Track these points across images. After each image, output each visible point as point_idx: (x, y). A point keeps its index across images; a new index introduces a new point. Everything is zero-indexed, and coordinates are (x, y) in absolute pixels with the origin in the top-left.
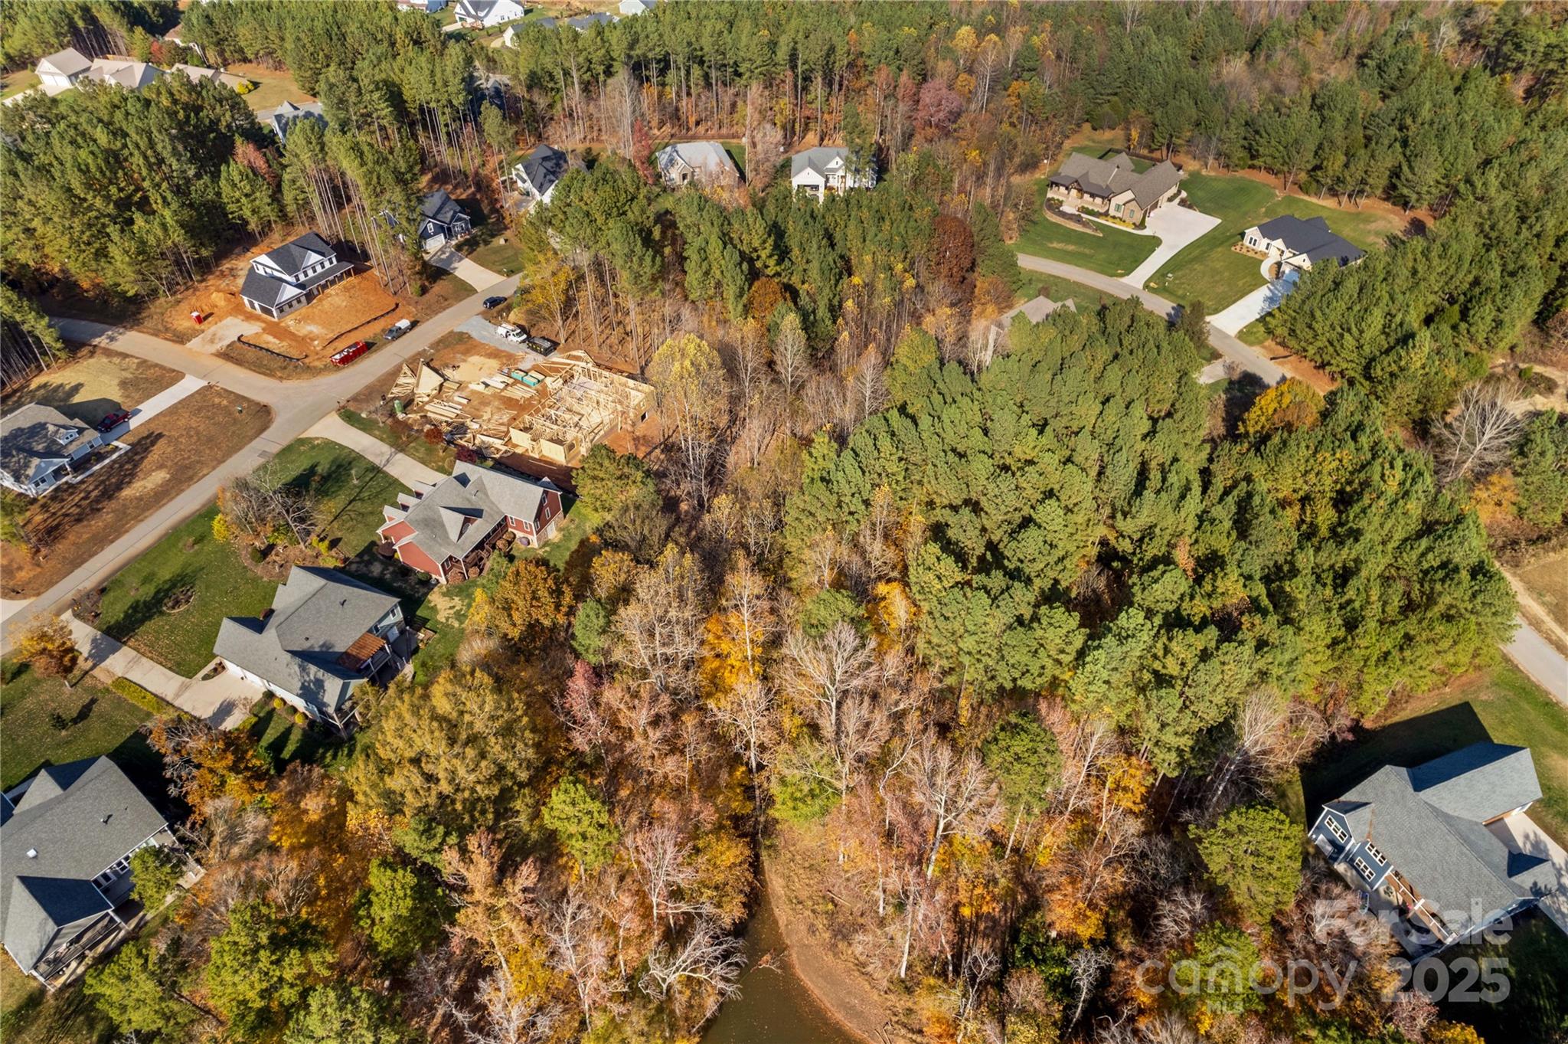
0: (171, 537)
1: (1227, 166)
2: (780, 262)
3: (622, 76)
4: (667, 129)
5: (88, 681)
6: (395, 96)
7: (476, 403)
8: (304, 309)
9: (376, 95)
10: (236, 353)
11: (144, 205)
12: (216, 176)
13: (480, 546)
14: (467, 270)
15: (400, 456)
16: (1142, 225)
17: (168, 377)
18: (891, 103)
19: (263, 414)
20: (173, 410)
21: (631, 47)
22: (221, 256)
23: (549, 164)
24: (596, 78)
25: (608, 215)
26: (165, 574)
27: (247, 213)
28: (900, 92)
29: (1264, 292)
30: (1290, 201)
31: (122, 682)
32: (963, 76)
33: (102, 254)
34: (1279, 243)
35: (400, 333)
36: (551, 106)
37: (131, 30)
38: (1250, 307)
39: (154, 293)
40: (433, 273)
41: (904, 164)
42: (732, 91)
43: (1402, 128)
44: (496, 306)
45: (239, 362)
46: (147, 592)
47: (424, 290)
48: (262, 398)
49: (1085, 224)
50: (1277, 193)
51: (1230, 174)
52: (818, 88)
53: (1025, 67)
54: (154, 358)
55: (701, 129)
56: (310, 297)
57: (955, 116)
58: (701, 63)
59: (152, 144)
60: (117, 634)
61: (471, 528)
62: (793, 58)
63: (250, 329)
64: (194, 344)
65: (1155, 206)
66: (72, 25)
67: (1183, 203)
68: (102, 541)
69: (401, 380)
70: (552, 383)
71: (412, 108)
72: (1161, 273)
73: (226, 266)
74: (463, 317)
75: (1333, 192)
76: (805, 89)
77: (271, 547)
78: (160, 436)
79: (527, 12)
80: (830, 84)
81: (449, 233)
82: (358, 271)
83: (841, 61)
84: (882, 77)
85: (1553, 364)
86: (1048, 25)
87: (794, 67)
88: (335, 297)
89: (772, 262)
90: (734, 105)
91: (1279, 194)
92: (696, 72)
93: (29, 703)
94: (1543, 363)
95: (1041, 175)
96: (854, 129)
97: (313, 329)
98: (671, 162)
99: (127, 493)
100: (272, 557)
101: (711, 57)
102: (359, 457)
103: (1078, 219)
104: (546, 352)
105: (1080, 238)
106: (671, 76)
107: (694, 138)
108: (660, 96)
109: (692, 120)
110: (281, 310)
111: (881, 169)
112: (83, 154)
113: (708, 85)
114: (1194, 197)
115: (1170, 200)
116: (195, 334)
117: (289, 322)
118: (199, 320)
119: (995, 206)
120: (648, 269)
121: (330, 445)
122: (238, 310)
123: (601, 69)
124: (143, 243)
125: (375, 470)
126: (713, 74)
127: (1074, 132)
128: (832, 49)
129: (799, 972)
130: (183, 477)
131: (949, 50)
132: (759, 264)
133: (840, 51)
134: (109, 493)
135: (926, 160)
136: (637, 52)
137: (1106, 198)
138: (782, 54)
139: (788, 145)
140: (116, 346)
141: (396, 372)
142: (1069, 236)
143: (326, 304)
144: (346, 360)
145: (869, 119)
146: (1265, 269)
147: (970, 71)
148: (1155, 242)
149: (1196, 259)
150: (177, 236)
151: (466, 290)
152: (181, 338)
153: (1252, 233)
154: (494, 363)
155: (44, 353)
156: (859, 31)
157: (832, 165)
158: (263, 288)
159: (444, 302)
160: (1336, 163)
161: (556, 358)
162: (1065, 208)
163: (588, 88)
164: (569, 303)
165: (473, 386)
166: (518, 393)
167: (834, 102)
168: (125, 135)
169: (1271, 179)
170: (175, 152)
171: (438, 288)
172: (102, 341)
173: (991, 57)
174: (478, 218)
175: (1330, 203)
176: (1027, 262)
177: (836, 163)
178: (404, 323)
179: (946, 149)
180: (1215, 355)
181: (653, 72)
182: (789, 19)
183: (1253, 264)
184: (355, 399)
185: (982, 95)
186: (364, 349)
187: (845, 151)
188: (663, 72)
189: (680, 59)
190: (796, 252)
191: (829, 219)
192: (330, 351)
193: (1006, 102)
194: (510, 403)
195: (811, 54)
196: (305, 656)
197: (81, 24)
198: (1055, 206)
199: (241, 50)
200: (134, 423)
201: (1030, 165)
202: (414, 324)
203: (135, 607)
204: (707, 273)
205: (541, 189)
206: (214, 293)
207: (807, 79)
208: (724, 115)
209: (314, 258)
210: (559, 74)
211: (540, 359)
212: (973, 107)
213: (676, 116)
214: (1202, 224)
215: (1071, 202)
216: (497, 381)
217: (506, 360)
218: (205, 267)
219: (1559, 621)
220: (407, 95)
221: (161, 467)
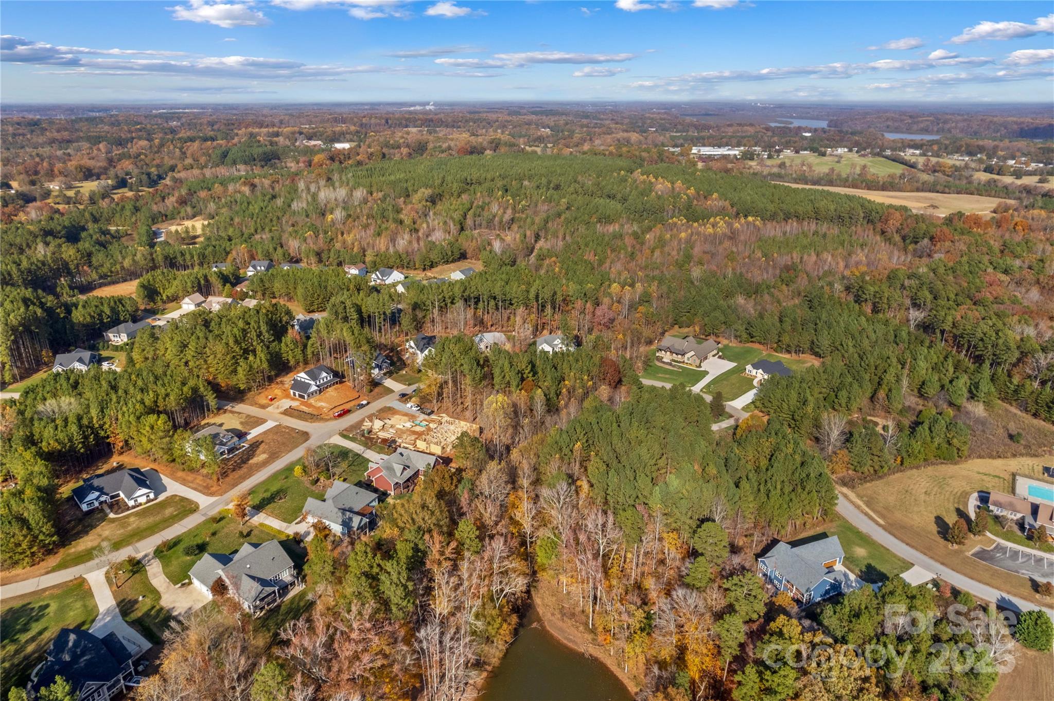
0: (274, 477)
1: (741, 342)
2: (534, 376)
3: (460, 304)
4: (477, 328)
5: (248, 524)
6: (359, 311)
7: (400, 433)
8: (318, 397)
9: (352, 310)
10: (289, 412)
11: (254, 351)
12: (280, 342)
13: (408, 480)
14: (389, 383)
15: (368, 451)
16: (700, 366)
17: (260, 421)
18: (582, 316)
19: (306, 436)
20: (265, 433)
21: (464, 292)
22: (277, 376)
23: (425, 341)
24: (446, 305)
25: (461, 354)
26: (274, 489)
27: (290, 358)
28: (587, 311)
29: (754, 391)
30: (769, 355)
31: (262, 525)
32: (615, 304)
33: (235, 371)
34: (760, 371)
35: (362, 406)
36: (424, 317)
37: (224, 285)
38: (748, 397)
39: (250, 389)
40: (375, 384)
41: (589, 340)
42: (508, 311)
43: (816, 324)
44: (404, 397)
45: (291, 416)
46: (267, 495)
47: (371, 391)
48: (305, 430)
49: (674, 366)
50: (763, 352)
51: (742, 345)
52: (549, 310)
53: (645, 299)
54: (252, 414)
55: (493, 328)
56: (320, 391)
57: (612, 321)
58: (495, 298)
59: (259, 327)
60: (258, 508)
61: (405, 472)
62: (537, 297)
63: (295, 404)
64: (269, 409)
65: (706, 358)
66: (199, 283)
67: (720, 357)
68: (244, 478)
69: (365, 424)
70: (432, 426)
71: (365, 315)
72: (708, 385)
73: (279, 380)
74: (391, 401)
75: (789, 352)
76: (543, 311)
77: (318, 480)
78: (262, 442)
79: (406, 278)
80: (554, 308)
81: (380, 368)
82: (341, 382)
83: (559, 298)
84: (579, 304)
85: (877, 416)
86: (656, 283)
87: (537, 301)
88: (331, 392)
89: (530, 375)
90: (509, 318)
91: (765, 353)
92: (492, 303)
93: (226, 530)
94: (873, 416)
95: (653, 347)
96: (565, 328)
97: (323, 404)
98: (481, 340)
99: (251, 461)
100: (319, 484)
101: (499, 297)
102: (351, 451)
103: (670, 364)
104: (429, 414)
105: (671, 372)
106: (481, 305)
107: (490, 332)
108: (475, 314)
109: (489, 324)
110: (309, 396)
111: (579, 343)
112: (235, 330)
113: (497, 309)
114: (725, 354)
115: (714, 356)
116: (269, 405)
117: (312, 401)
118: (271, 400)
119: (631, 358)
120: (479, 375)
121: (336, 446)
122: (287, 396)
123: (450, 301)
124: (251, 367)
125: (358, 455)
126: (500, 304)
127: (670, 329)
128: (555, 293)
129: (548, 628)
130: (273, 457)
131: (609, 294)
132: (525, 376)
133: (559, 294)
134: (244, 460)
135: (598, 338)
136: (466, 294)
137: (683, 355)
138: (532, 295)
139: (535, 336)
140: (234, 409)
141: (363, 420)
142: (666, 371)
143: (327, 395)
144: (340, 416)
145: (573, 323)
146: (755, 383)
147: (619, 302)
148: (706, 373)
149: (724, 379)
150: (265, 365)
151: (389, 391)
152: (263, 407)
153: (749, 367)
154: (406, 418)
155: (209, 410)
156: (567, 286)
157: (556, 342)
158: (300, 387)
159: (380, 396)
160: (786, 339)
161: (433, 417)
162: (664, 360)
163: (443, 309)
164: (440, 394)
165: (398, 426)
166: (418, 429)
167: (556, 316)
168: (249, 324)
169: (761, 347)
170: (268, 332)
171: (377, 390)
172: (228, 407)
173: (628, 297)
174: (392, 364)
175: (787, 356)
176: (646, 382)
177: (557, 342)
178: (364, 402)
179: (607, 335)
180: (731, 416)
181: (472, 303)
182: (535, 281)
183: (750, 380)
184: (346, 430)
185: (625, 312)
186: (346, 412)
187: (562, 336)
188: (476, 303)
189: (485, 297)
190: (540, 372)
191: (555, 361)
192: (331, 412)
193: (638, 315)
194: (414, 433)
195: (546, 294)
196: (344, 510)
197: (202, 282)
198: (660, 359)
199: (273, 293)
200: (249, 437)
201: (650, 342)
202: (368, 403)
203: (263, 499)
204: (504, 377)
205: (422, 351)
206: (276, 390)
207: (544, 306)
208: (504, 322)
209: (324, 374)
210: (428, 303)
211: (426, 417)
212: (620, 317)
213: (482, 322)
214: (729, 365)
215: (667, 357)
216: (408, 425)
217: (412, 417)
218: (271, 380)
219: (867, 506)
220: (364, 310)
221: (264, 453)
